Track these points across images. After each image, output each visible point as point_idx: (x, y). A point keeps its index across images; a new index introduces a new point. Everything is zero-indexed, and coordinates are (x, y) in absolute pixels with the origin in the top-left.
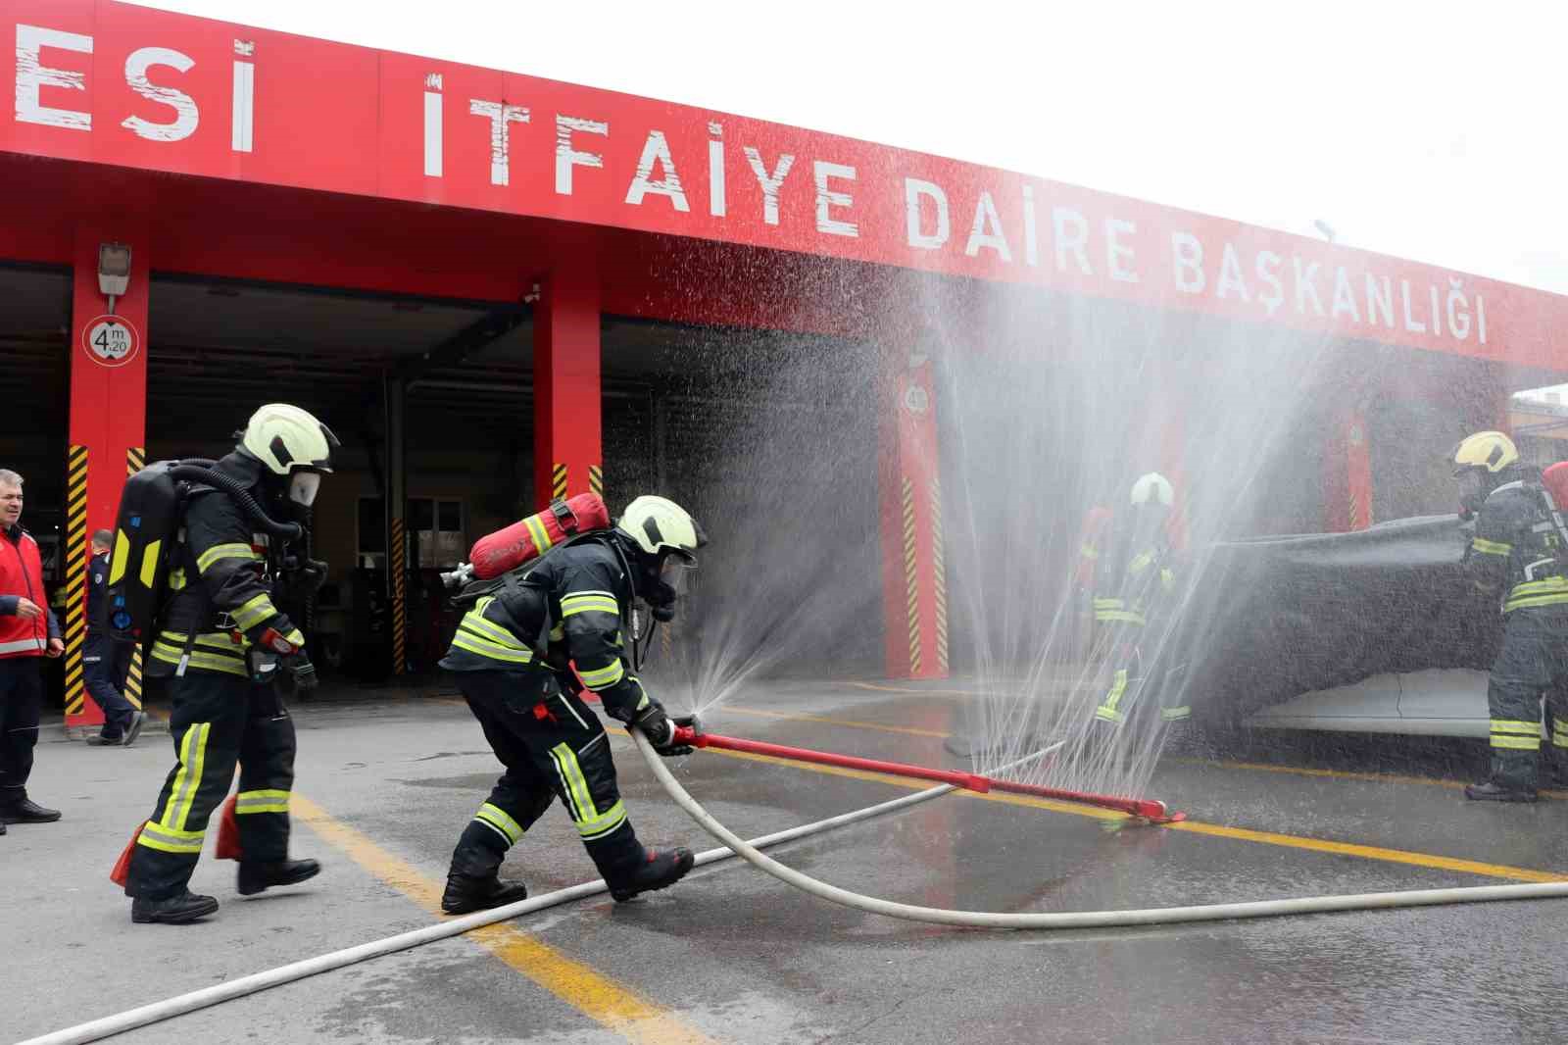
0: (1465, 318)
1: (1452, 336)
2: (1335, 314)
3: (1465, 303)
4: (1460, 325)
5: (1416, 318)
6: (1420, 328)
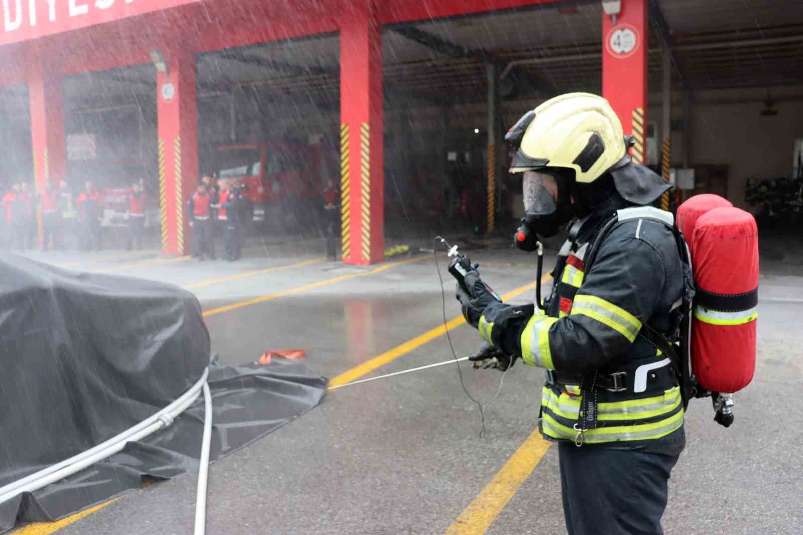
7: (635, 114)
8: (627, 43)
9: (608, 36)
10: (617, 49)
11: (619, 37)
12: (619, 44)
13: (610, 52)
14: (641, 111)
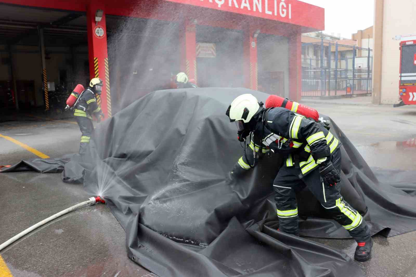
0: (285, 10)
1: (280, 16)
2: (242, 7)
3: (285, 6)
4: (283, 13)
5: (269, 10)
6: (270, 13)
7: (105, 60)
8: (101, 33)
9: (94, 30)
10: (98, 35)
11: (98, 30)
12: (98, 33)
13: (95, 35)
14: (107, 59)
